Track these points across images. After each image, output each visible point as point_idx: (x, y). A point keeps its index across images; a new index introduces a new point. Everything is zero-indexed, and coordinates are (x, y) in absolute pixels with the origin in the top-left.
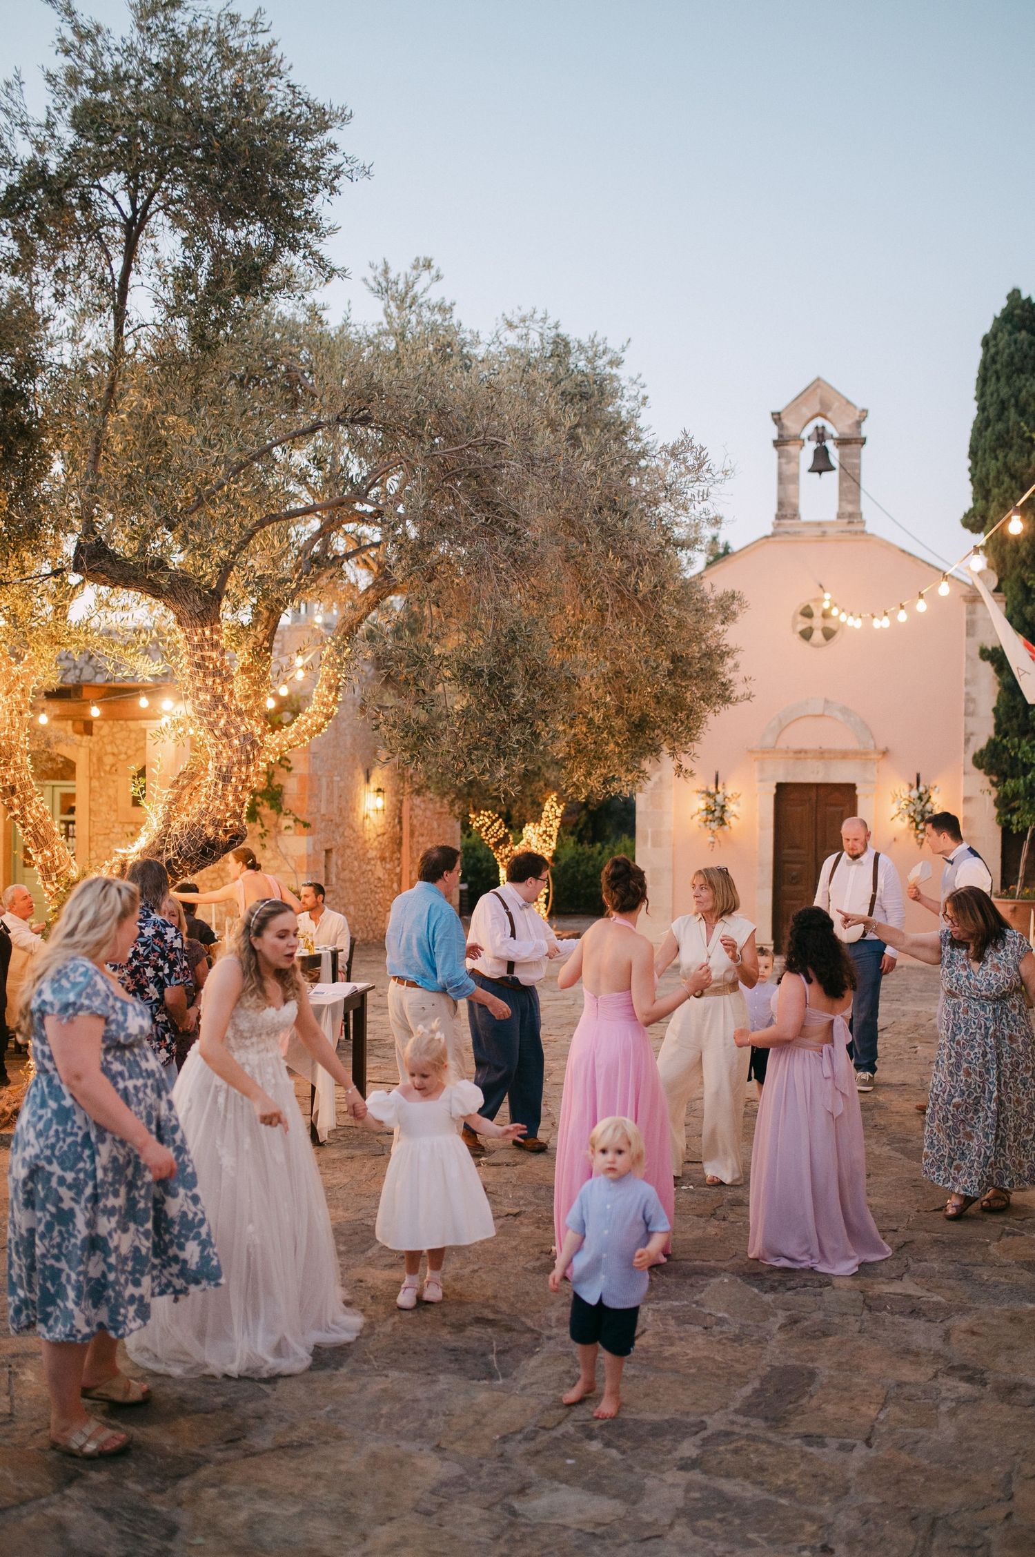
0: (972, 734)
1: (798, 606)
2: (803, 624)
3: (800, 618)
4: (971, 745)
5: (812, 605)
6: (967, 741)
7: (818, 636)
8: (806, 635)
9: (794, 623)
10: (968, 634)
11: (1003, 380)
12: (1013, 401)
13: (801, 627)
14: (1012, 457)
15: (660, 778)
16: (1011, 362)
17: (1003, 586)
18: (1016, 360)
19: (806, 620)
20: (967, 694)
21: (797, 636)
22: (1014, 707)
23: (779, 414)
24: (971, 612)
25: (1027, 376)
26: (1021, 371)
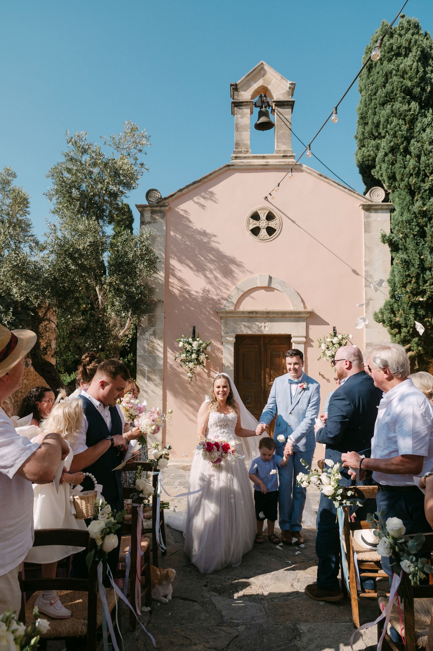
0: (370, 300)
1: (250, 213)
2: (254, 224)
3: (251, 220)
4: (370, 307)
5: (259, 212)
6: (367, 304)
7: (263, 233)
8: (255, 231)
9: (249, 224)
10: (366, 231)
11: (385, 63)
12: (394, 72)
13: (251, 227)
14: (397, 105)
15: (154, 332)
16: (391, 50)
17: (391, 197)
18: (395, 47)
19: (255, 222)
20: (366, 272)
21: (250, 232)
22: (409, 276)
23: (236, 85)
24: (366, 217)
25: (402, 58)
26: (398, 55)
